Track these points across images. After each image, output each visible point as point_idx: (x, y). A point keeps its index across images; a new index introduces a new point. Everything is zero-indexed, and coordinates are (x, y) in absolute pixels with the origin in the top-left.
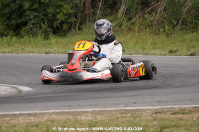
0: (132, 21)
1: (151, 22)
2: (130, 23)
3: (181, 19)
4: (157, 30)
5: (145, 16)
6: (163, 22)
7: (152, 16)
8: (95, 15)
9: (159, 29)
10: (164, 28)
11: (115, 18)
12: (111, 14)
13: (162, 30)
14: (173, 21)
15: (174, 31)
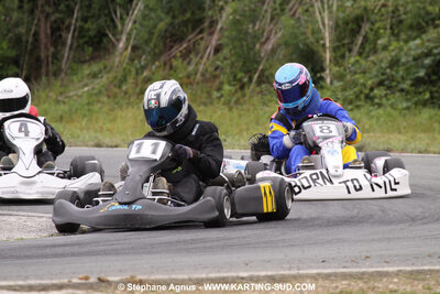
0: (145, 74)
1: (188, 77)
2: (141, 78)
3: (256, 70)
4: (205, 95)
5: (175, 63)
6: (215, 77)
7: (189, 63)
8: (59, 60)
9: (209, 93)
10: (219, 89)
11: (105, 68)
12: (93, 59)
13: (215, 94)
14: (240, 75)
15: (244, 96)
